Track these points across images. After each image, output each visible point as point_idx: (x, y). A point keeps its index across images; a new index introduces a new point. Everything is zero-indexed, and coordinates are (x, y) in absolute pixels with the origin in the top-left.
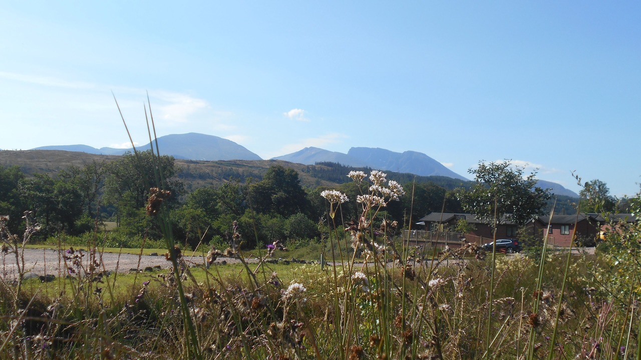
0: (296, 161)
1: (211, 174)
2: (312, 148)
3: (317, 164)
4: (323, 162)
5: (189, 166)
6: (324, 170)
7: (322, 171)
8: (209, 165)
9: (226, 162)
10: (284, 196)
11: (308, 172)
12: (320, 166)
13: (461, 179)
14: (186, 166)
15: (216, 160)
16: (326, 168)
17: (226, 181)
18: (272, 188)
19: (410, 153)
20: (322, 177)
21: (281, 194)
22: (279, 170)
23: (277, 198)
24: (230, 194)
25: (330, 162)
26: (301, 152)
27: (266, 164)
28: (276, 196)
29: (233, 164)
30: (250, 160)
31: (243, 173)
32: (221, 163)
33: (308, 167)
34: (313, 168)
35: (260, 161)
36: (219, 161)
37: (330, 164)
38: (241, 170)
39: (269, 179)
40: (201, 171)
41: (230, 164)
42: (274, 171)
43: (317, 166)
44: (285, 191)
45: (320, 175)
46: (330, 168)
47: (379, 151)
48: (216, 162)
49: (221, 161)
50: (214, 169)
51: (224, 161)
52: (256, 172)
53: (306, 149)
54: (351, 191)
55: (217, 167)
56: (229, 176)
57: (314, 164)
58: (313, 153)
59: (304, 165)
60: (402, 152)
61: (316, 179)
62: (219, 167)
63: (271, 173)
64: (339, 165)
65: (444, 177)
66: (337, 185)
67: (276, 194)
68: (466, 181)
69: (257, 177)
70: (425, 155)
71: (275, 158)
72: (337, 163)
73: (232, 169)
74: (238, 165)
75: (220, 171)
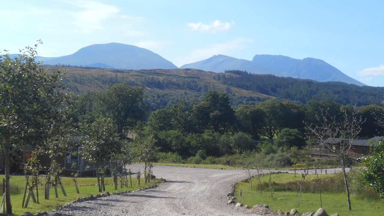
0: (207, 69)
1: (136, 83)
2: (220, 56)
3: (226, 72)
4: (232, 70)
5: (116, 76)
6: (233, 78)
7: (231, 78)
8: (133, 74)
9: (147, 71)
10: (219, 114)
11: (219, 79)
12: (229, 74)
13: (356, 84)
14: (114, 75)
15: (139, 69)
16: (234, 76)
17: (149, 88)
18: (209, 108)
19: (309, 60)
20: (231, 84)
21: (216, 112)
22: (215, 94)
23: (214, 116)
24: (179, 112)
25: (238, 71)
26: (210, 60)
27: (182, 72)
28: (213, 114)
29: (154, 73)
30: (168, 68)
31: (163, 81)
32: (143, 72)
33: (219, 75)
34: (224, 76)
35: (176, 70)
36: (141, 70)
37: (238, 72)
38: (161, 79)
39: (207, 101)
40: (128, 80)
41: (151, 73)
42: (211, 95)
43: (227, 74)
44: (219, 110)
45: (229, 83)
46: (238, 76)
47: (281, 57)
48: (139, 72)
49: (143, 70)
50: (138, 77)
51: (145, 70)
52: (174, 80)
53: (215, 57)
54: (267, 108)
55: (140, 76)
56: (151, 84)
57: (224, 72)
58: (221, 60)
59: (215, 73)
60: (302, 59)
61: (226, 86)
62: (143, 76)
63: (209, 97)
64: (245, 73)
65: (340, 82)
66: (245, 91)
67: (213, 112)
68: (361, 86)
69: (175, 85)
70: (323, 61)
71: (186, 65)
72: (244, 71)
73: (154, 78)
74: (158, 73)
75: (143, 80)
